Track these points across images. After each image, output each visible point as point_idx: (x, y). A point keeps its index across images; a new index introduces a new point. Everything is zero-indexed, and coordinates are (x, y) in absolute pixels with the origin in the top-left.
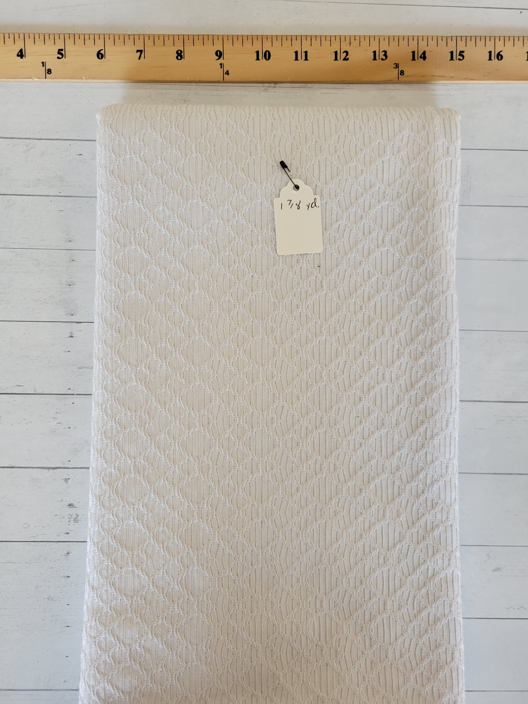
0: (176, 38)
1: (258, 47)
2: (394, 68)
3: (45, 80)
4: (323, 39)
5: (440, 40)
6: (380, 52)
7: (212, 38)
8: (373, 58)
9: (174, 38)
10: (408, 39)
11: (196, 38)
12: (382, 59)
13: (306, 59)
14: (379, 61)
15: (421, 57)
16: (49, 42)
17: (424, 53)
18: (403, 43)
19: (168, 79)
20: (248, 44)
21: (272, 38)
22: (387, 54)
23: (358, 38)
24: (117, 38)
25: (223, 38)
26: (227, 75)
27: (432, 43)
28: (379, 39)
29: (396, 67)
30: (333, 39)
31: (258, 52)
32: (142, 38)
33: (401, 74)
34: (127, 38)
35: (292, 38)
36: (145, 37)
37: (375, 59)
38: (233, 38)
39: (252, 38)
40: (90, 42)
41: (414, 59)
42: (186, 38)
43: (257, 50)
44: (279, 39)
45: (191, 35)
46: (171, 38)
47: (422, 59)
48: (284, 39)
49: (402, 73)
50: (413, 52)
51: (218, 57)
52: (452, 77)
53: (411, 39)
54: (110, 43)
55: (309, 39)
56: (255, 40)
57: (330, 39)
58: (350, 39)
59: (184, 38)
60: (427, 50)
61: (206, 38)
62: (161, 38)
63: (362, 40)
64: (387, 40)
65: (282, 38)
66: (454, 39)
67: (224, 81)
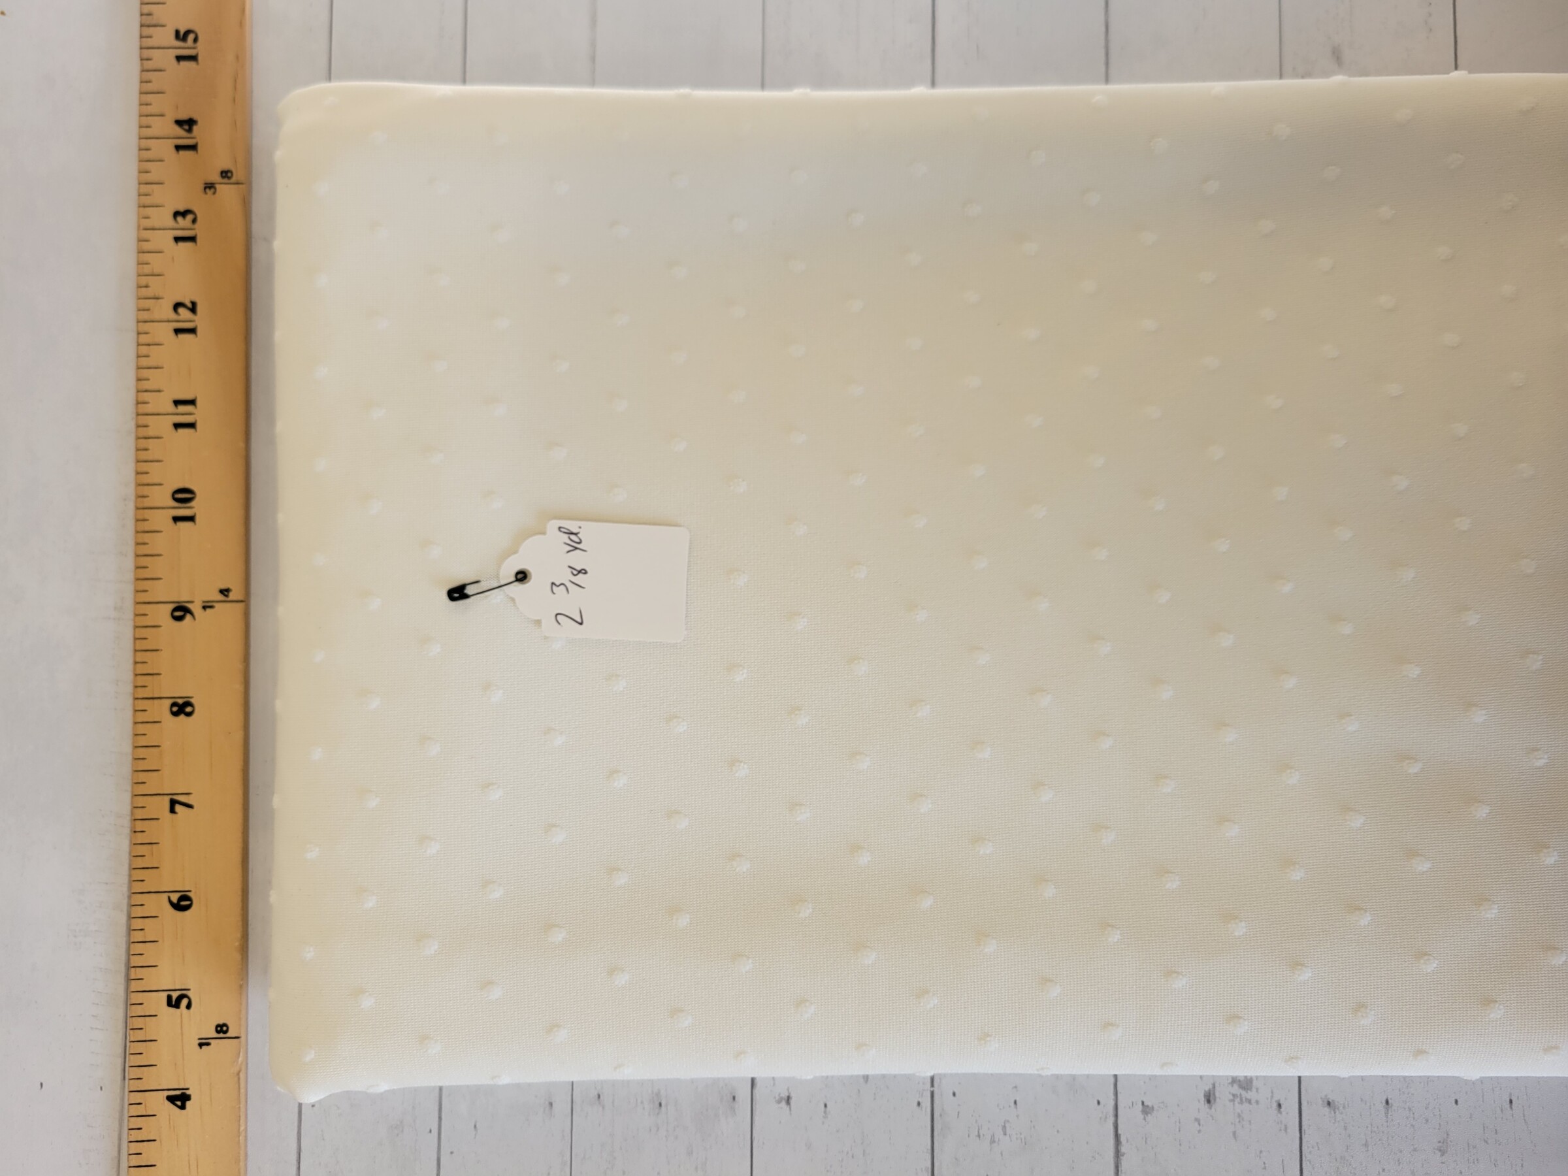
0: (141, 717)
1: (162, 519)
2: (214, 193)
3: (243, 1039)
4: (144, 362)
5: (149, 87)
6: (175, 225)
7: (142, 628)
8: (189, 245)
9: (141, 722)
10: (145, 160)
11: (141, 669)
12: (194, 221)
13: (192, 402)
14: (199, 230)
15: (190, 130)
16: (151, 1029)
17: (179, 123)
18: (156, 173)
19: (238, 736)
20: (158, 543)
21: (143, 483)
22: (182, 209)
23: (144, 281)
24: (140, 863)
25: (142, 603)
26: (231, 594)
27: (157, 104)
28: (145, 229)
29: (212, 190)
30: (144, 339)
31: (176, 519)
32: (141, 801)
33: (229, 178)
34: (140, 838)
35: (143, 438)
36: (139, 794)
37: (192, 239)
38: (143, 578)
39: (143, 531)
40: (151, 930)
41: (193, 147)
42: (142, 693)
43: (171, 521)
44: (144, 467)
45: (135, 681)
46: (141, 729)
47: (195, 128)
48: (144, 455)
49: (225, 174)
50: (178, 148)
51: (188, 617)
52: (237, 57)
53: (147, 155)
54: (152, 881)
55: (146, 396)
56: (146, 526)
57: (144, 345)
58: (145, 296)
59: (142, 697)
60: (172, 116)
61: (142, 645)
62: (142, 753)
63: (147, 269)
64: (149, 211)
65: (143, 460)
66: (147, 53)
67: (245, 601)
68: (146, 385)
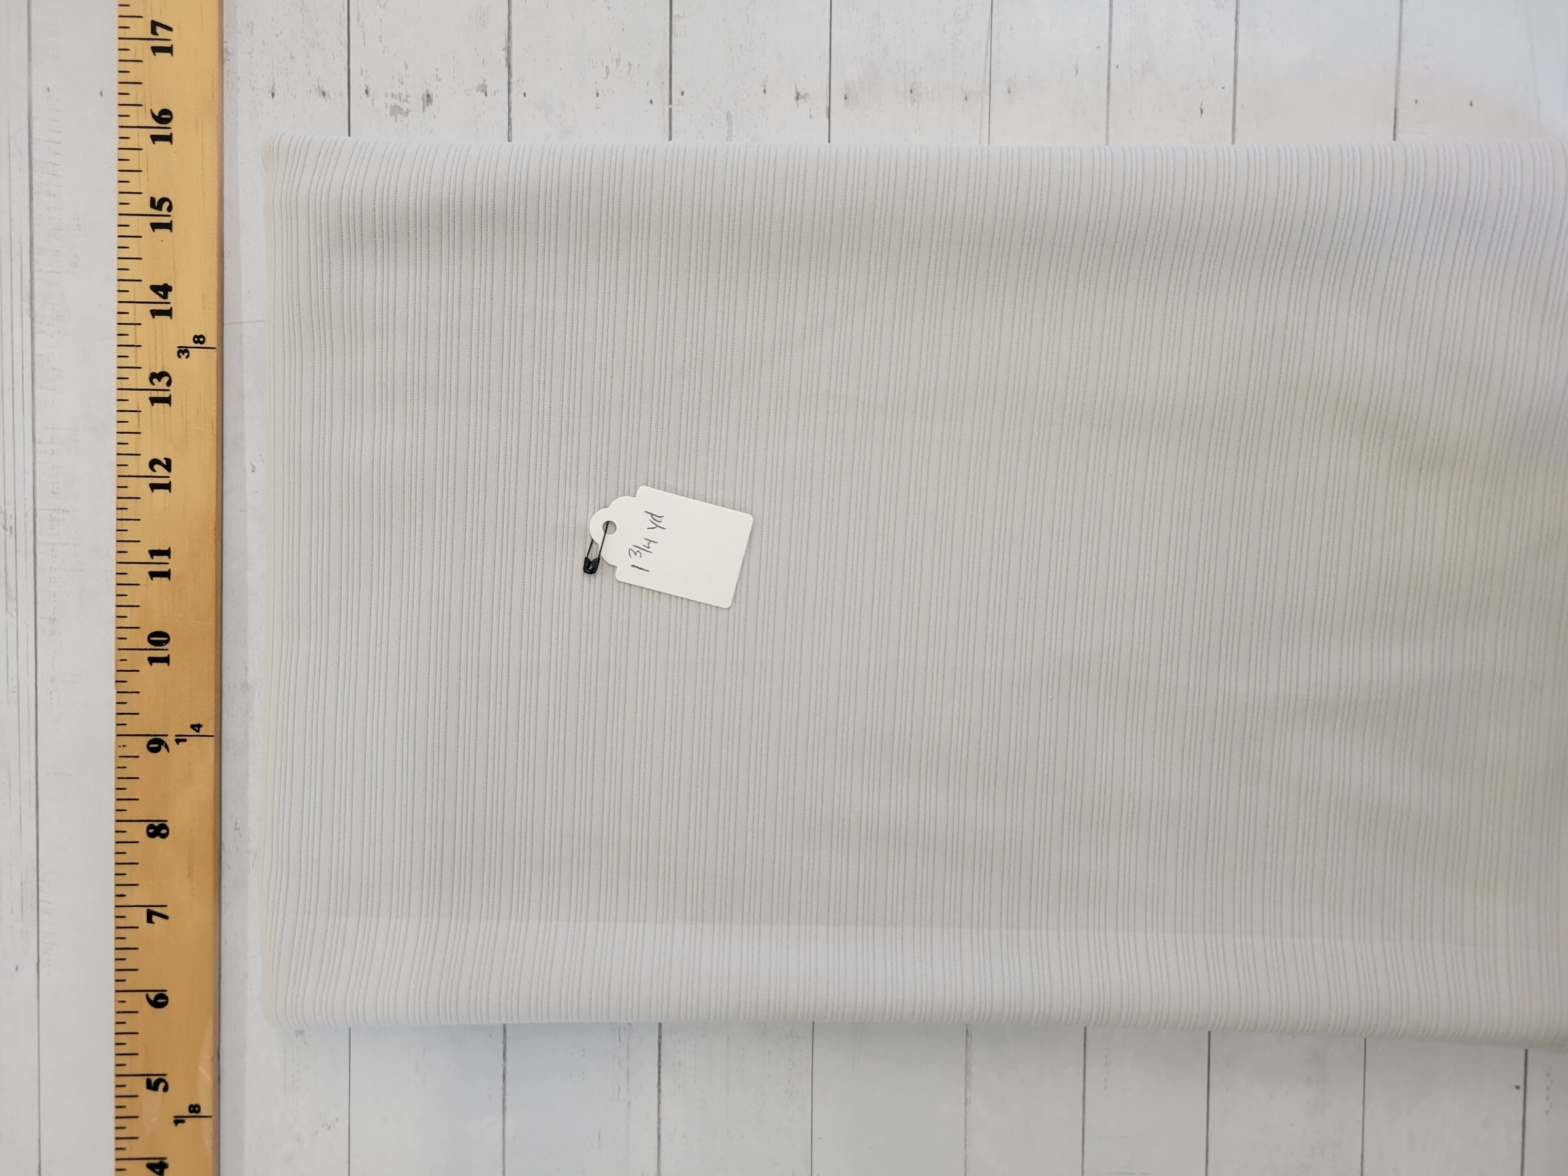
68: (126, 536)
